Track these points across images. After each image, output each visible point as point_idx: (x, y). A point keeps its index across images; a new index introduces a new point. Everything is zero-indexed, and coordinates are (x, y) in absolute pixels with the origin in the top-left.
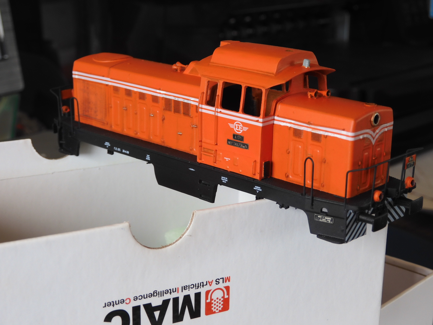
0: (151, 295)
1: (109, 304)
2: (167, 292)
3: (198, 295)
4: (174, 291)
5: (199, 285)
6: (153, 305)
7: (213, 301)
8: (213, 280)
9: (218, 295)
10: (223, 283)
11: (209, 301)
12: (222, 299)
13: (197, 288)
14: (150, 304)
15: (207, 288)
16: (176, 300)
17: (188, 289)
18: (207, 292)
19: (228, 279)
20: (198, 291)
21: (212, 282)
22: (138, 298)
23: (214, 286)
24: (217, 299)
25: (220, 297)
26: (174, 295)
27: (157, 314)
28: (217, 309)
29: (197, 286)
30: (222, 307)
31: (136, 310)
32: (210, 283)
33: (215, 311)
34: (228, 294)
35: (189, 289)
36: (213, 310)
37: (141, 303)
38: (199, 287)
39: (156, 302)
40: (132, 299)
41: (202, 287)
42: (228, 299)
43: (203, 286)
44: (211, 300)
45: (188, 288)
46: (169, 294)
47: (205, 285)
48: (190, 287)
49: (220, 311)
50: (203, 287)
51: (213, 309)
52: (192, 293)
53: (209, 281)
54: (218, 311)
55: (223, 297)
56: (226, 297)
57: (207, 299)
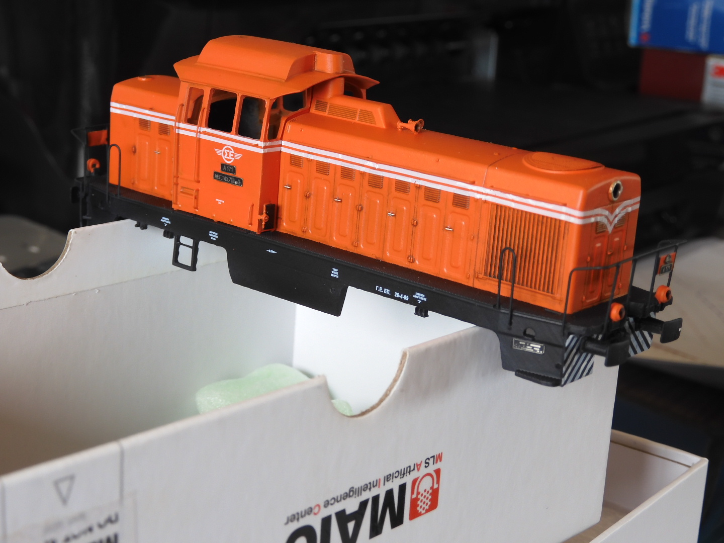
0: (347, 496)
1: (293, 518)
2: (367, 487)
3: (402, 488)
4: (375, 484)
5: (405, 472)
6: (348, 512)
7: (419, 496)
8: (421, 462)
9: (426, 485)
10: (434, 464)
11: (414, 496)
12: (430, 491)
13: (402, 476)
14: (344, 511)
15: (414, 475)
16: (376, 499)
17: (391, 480)
18: (414, 482)
19: (438, 458)
20: (402, 482)
21: (420, 465)
22: (330, 502)
23: (423, 471)
24: (425, 491)
25: (428, 489)
26: (374, 492)
27: (351, 526)
28: (424, 509)
29: (402, 473)
30: (429, 503)
31: (326, 522)
32: (418, 466)
33: (421, 512)
34: (438, 482)
35: (393, 479)
36: (418, 511)
37: (332, 510)
38: (405, 475)
39: (351, 506)
40: (322, 505)
41: (408, 474)
42: (437, 489)
43: (409, 472)
44: (418, 493)
45: (391, 477)
46: (368, 490)
47: (412, 470)
48: (394, 475)
49: (427, 511)
50: (410, 474)
51: (418, 508)
52: (395, 485)
53: (417, 464)
54: (424, 511)
55: (432, 488)
56: (436, 486)
57: (412, 493)
